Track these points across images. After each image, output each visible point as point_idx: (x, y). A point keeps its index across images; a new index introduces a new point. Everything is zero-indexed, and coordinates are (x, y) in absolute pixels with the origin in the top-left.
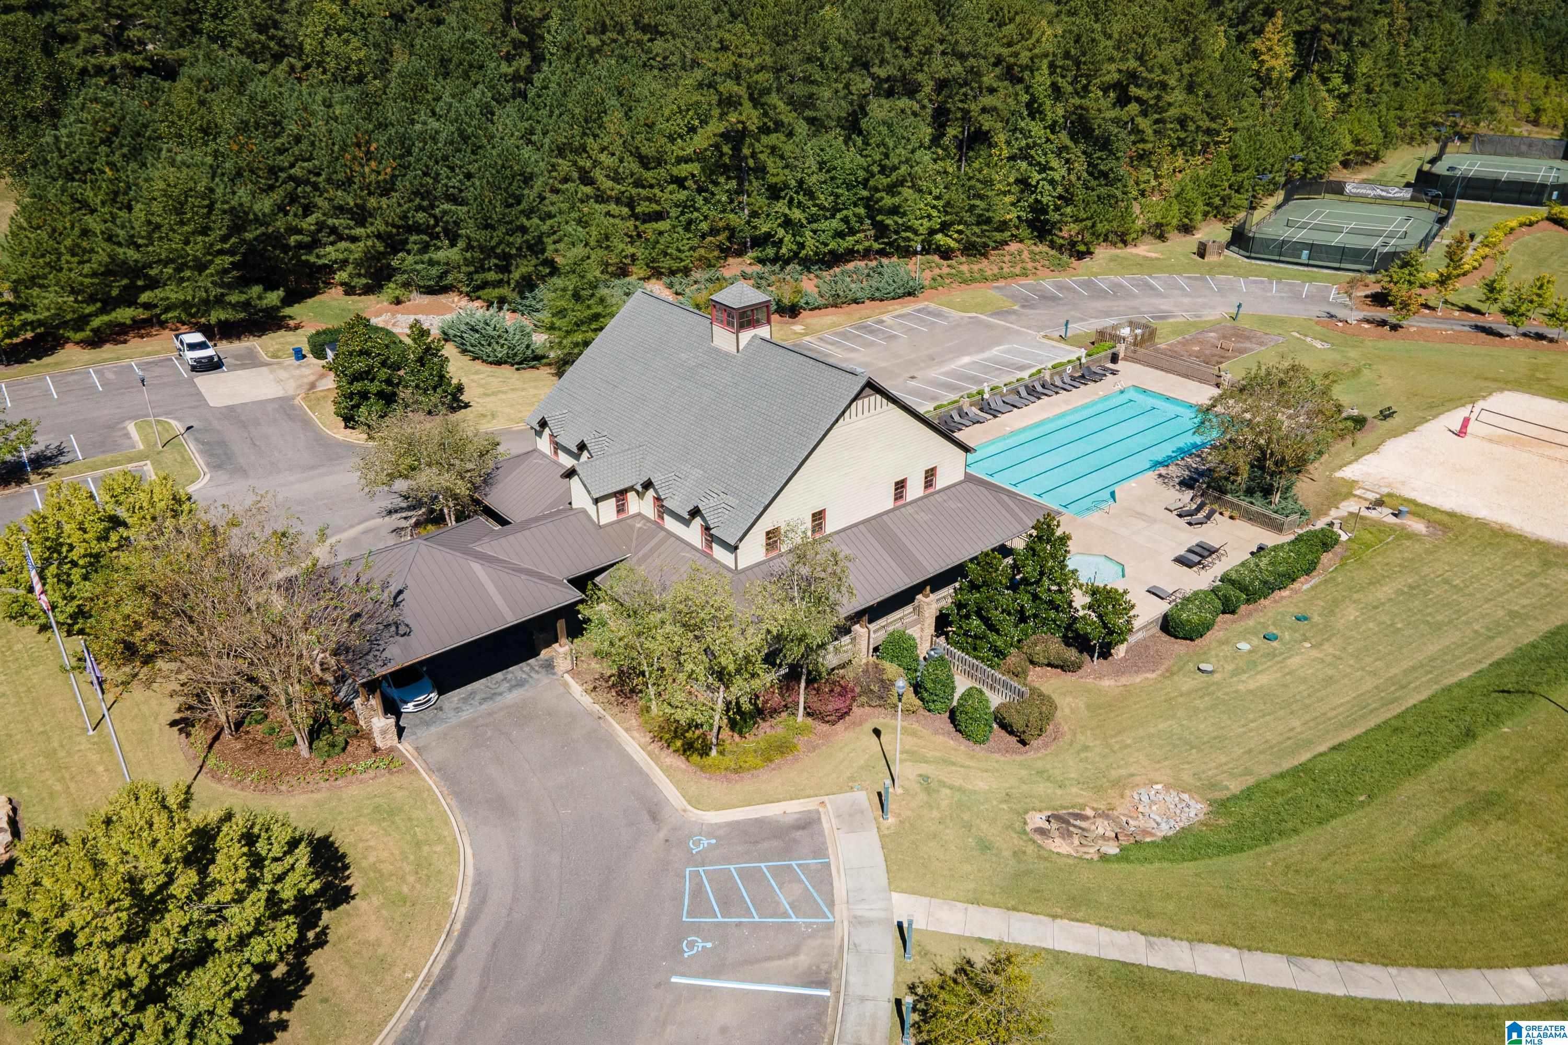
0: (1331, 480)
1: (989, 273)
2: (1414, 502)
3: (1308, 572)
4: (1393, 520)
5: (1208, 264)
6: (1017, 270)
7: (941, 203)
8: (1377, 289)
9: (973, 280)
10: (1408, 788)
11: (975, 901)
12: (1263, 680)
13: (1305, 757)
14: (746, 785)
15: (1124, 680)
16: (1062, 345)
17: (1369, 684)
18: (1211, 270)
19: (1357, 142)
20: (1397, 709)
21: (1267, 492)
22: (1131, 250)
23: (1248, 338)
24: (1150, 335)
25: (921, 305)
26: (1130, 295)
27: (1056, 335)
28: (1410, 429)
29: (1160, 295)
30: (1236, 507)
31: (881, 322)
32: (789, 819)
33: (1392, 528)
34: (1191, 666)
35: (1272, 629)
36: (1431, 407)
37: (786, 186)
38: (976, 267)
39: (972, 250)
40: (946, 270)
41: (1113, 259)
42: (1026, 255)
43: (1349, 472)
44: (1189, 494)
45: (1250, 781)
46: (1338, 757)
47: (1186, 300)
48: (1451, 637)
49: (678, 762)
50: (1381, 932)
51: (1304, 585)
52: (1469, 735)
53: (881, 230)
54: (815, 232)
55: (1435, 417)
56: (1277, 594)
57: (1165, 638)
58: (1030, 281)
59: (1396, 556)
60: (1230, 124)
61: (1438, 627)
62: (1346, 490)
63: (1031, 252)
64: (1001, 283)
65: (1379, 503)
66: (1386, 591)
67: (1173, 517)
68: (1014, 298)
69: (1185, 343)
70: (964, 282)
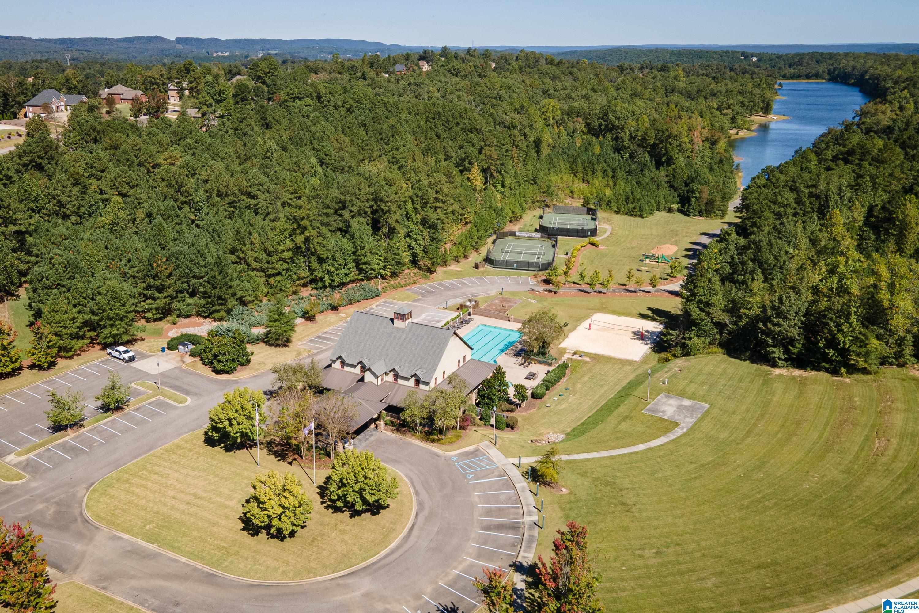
0: (559, 349)
1: (402, 284)
2: (584, 352)
3: (564, 376)
4: (580, 358)
5: (481, 272)
6: (411, 281)
7: (382, 258)
8: (544, 278)
9: (398, 287)
10: (609, 419)
11: (527, 456)
12: (564, 406)
13: (582, 421)
14: (455, 445)
15: (528, 412)
16: (446, 311)
17: (591, 402)
18: (483, 273)
19: (513, 212)
20: (600, 406)
21: (543, 354)
22: (448, 268)
23: (509, 301)
24: (477, 304)
25: (383, 300)
26: (458, 288)
27: (442, 307)
28: (574, 329)
29: (469, 287)
30: (536, 360)
31: (372, 309)
32: (472, 450)
33: (581, 361)
34: (544, 406)
35: (561, 393)
36: (577, 321)
37: (327, 258)
38: (397, 282)
39: (394, 274)
40: (386, 284)
41: (445, 272)
42: (412, 274)
43: (563, 345)
44: (520, 358)
45: (572, 428)
46: (591, 419)
47: (480, 288)
48: (606, 388)
49: (432, 444)
50: (613, 444)
51: (564, 380)
52: (618, 406)
53: (360, 271)
54: (338, 275)
55: (580, 324)
56: (558, 384)
57: (533, 400)
58: (417, 285)
59: (585, 369)
60: (469, 210)
61: (602, 386)
62: (563, 351)
63: (414, 273)
64: (408, 287)
65: (575, 353)
66: (586, 378)
67: (517, 366)
68: (416, 293)
69: (489, 305)
70: (395, 288)
